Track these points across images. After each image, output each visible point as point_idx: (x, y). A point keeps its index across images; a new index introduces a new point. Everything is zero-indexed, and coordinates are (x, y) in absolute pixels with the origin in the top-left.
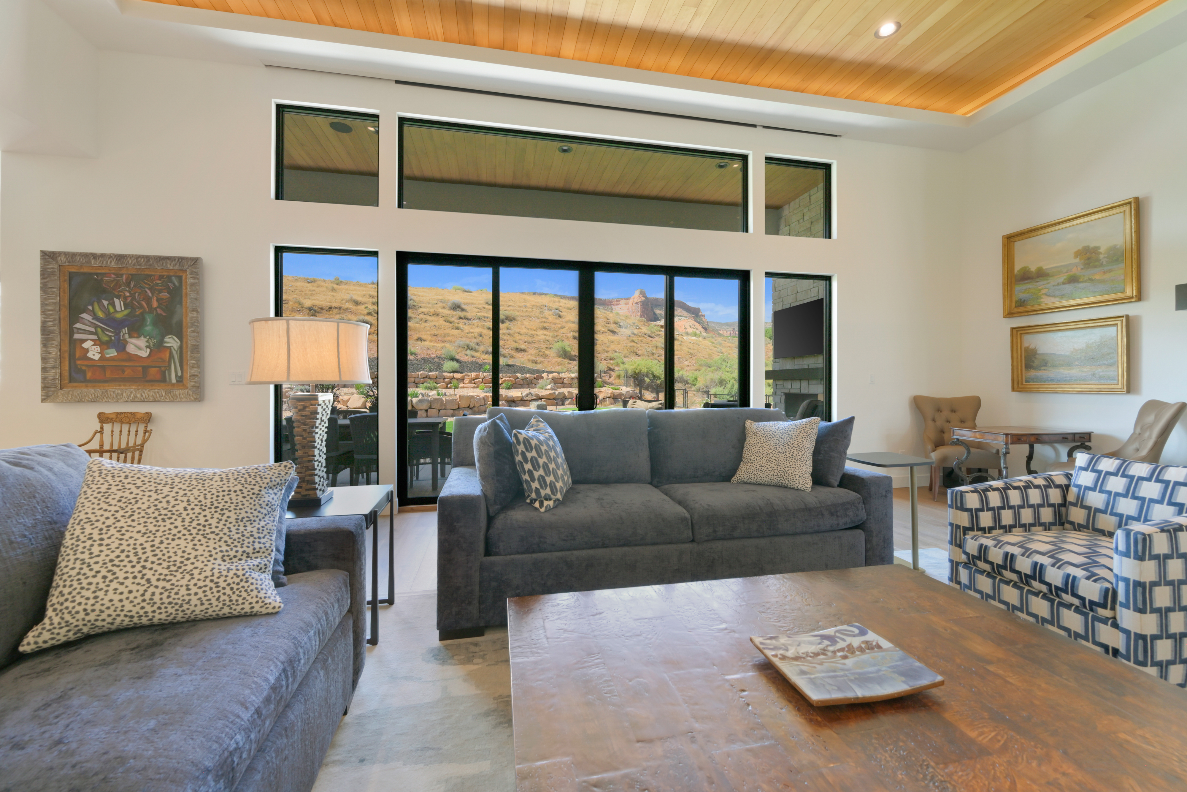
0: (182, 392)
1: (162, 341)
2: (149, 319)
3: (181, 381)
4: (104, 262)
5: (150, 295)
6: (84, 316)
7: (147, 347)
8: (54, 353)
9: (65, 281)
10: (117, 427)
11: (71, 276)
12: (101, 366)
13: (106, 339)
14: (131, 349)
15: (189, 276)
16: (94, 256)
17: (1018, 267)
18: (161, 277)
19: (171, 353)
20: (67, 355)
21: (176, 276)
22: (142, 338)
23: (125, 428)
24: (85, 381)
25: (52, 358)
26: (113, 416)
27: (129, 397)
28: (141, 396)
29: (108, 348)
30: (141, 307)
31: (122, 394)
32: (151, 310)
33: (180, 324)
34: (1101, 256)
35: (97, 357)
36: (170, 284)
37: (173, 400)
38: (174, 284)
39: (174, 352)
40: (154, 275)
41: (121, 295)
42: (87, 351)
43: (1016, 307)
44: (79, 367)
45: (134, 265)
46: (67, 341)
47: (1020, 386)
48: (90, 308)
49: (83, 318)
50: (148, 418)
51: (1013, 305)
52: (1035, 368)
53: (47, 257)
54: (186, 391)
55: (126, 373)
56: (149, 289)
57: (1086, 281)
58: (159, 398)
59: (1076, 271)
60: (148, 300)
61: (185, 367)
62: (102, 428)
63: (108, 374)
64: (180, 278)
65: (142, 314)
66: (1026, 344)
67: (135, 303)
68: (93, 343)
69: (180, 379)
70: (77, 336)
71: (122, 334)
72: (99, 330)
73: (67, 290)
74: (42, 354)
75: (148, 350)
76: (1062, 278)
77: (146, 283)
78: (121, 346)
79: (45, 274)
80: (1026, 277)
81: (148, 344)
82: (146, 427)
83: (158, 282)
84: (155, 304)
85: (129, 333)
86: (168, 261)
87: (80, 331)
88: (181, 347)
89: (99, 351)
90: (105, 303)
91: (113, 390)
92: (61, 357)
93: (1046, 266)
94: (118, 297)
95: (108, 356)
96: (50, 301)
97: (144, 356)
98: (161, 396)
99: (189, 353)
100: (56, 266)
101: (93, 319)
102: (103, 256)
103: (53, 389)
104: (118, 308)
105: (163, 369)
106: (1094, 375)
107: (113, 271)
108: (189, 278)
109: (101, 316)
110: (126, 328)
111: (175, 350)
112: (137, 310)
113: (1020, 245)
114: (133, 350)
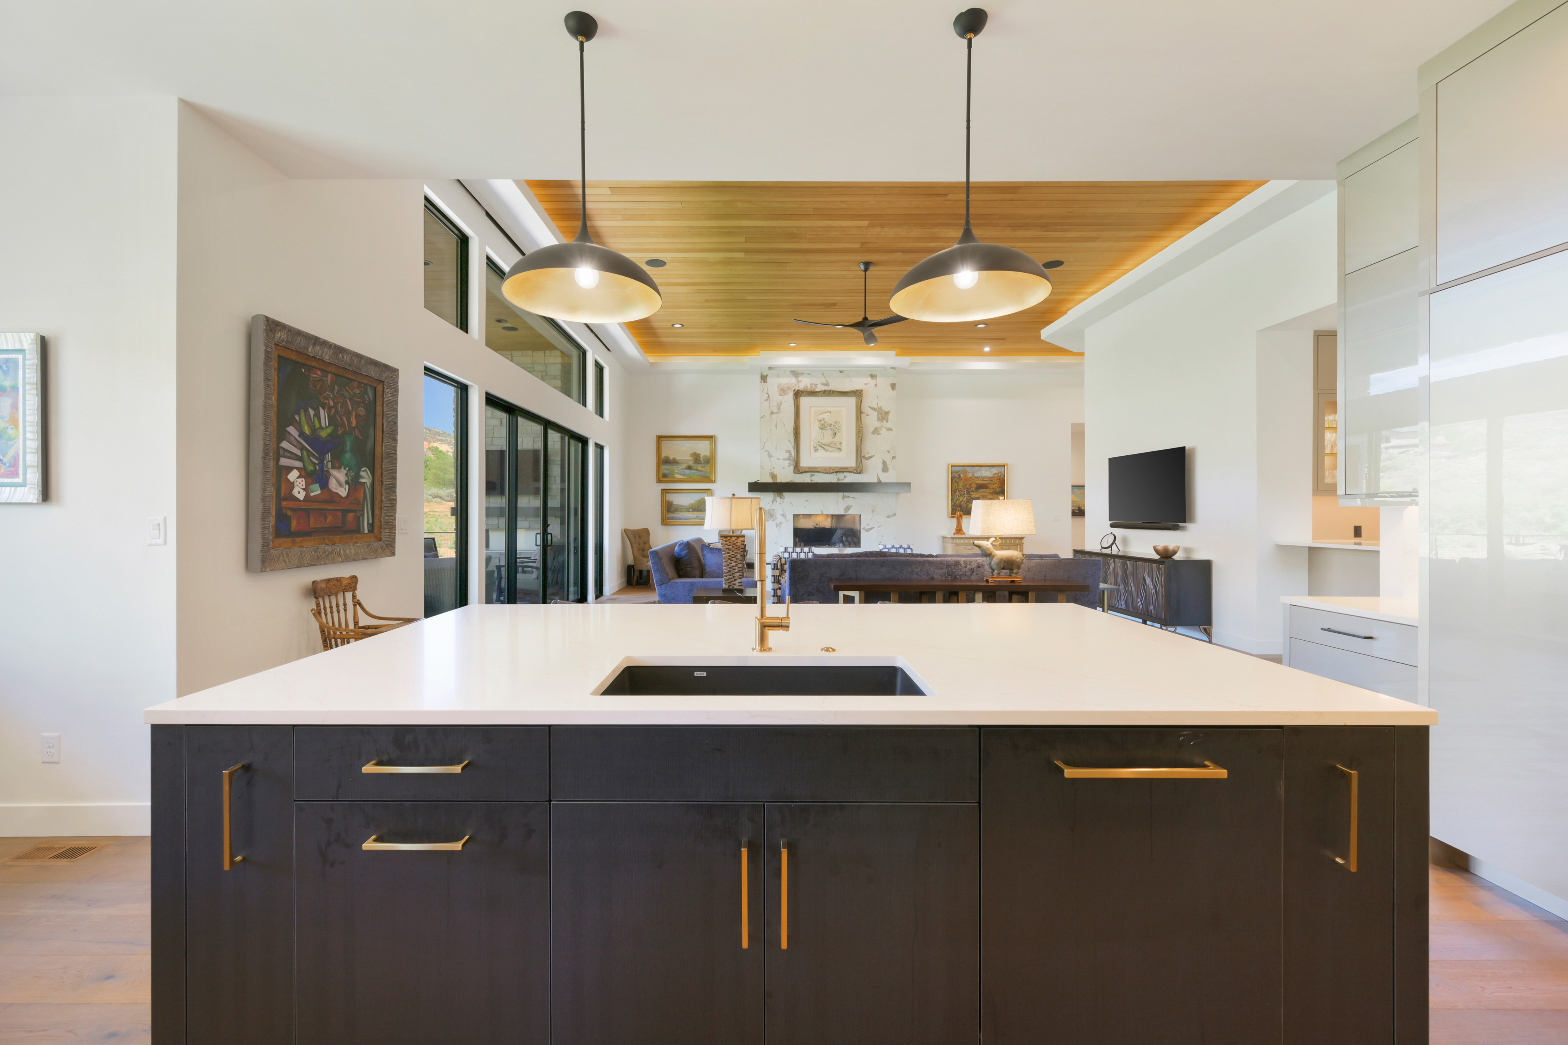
0: (376, 545)
1: (358, 476)
2: (348, 444)
3: (373, 531)
5: (350, 408)
6: (292, 429)
7: (346, 482)
8: (269, 489)
9: (277, 369)
11: (282, 362)
12: (307, 508)
13: (311, 468)
14: (333, 484)
15: (387, 391)
16: (313, 340)
17: (663, 455)
18: (358, 384)
19: (364, 492)
20: (275, 492)
21: (371, 386)
22: (340, 469)
23: (336, 601)
24: (292, 534)
26: (322, 586)
29: (313, 482)
30: (343, 424)
32: (351, 430)
33: (374, 452)
34: (701, 459)
35: (301, 496)
36: (366, 396)
37: (376, 555)
38: (369, 398)
39: (367, 491)
40: (354, 379)
41: (325, 404)
42: (293, 485)
43: (662, 477)
44: (286, 511)
46: (276, 470)
47: (665, 522)
48: (297, 418)
49: (289, 433)
51: (661, 476)
52: (673, 512)
54: (381, 543)
55: (328, 520)
56: (350, 400)
57: (695, 470)
58: (365, 555)
59: (691, 463)
60: (349, 416)
61: (377, 511)
62: (318, 605)
63: (314, 522)
64: (376, 391)
65: (343, 433)
66: (667, 499)
67: (337, 417)
68: (299, 474)
69: (371, 528)
70: (284, 462)
71: (325, 462)
72: (305, 453)
73: (277, 385)
75: (347, 487)
76: (685, 466)
77: (346, 391)
78: (325, 481)
80: (667, 461)
81: (346, 479)
82: (354, 597)
83: (357, 390)
84: (354, 422)
85: (330, 461)
87: (286, 453)
88: (373, 484)
89: (304, 486)
90: (311, 412)
91: (323, 546)
92: (273, 496)
93: (678, 458)
94: (323, 406)
95: (312, 494)
97: (344, 496)
98: (365, 552)
99: (383, 493)
100: (274, 345)
101: (299, 436)
103: (267, 548)
104: (323, 423)
105: (358, 514)
106: (697, 517)
107: (321, 366)
108: (387, 393)
109: (307, 433)
110: (329, 454)
111: (368, 488)
112: (339, 428)
113: (664, 443)
114: (334, 486)
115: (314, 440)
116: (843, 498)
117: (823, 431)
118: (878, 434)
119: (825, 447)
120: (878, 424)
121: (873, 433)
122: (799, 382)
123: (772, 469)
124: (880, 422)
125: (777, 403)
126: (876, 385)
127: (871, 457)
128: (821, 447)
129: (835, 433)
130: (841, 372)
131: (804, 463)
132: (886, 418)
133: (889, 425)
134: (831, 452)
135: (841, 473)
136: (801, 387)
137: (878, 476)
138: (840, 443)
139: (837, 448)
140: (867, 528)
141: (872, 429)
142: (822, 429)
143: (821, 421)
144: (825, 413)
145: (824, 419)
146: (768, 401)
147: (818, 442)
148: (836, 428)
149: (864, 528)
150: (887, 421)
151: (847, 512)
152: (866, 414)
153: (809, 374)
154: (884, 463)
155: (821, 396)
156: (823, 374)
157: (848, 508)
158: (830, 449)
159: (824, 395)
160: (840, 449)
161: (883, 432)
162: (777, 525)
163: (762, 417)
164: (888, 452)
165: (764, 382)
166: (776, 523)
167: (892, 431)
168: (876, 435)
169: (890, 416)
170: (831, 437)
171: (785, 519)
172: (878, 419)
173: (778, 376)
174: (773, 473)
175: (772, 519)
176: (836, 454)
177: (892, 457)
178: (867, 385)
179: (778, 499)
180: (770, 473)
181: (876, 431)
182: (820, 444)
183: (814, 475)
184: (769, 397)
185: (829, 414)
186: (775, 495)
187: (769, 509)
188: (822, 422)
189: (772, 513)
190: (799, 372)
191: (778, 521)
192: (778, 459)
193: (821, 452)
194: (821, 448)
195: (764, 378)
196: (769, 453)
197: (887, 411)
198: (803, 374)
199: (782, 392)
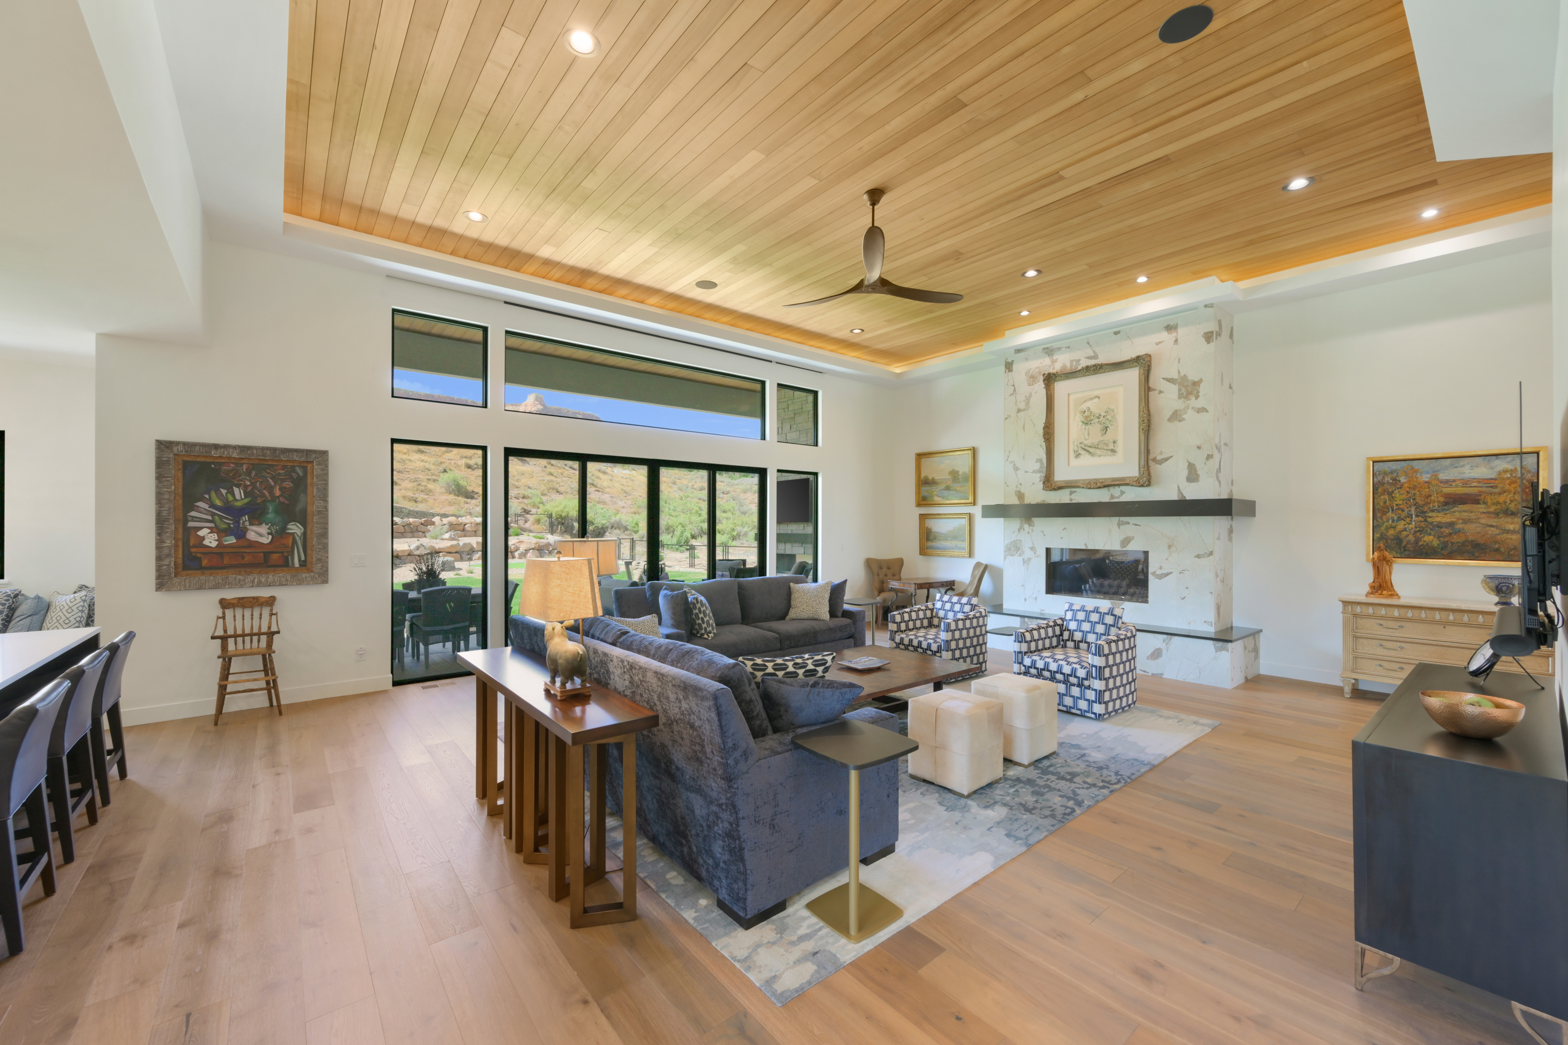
0: (308, 575)
1: (284, 528)
2: (271, 508)
3: (305, 566)
4: (226, 453)
5: (273, 484)
6: (200, 504)
7: (269, 534)
8: (169, 543)
9: (179, 470)
10: (239, 612)
11: (186, 464)
12: (220, 552)
13: (224, 526)
14: (251, 536)
15: (316, 467)
16: (216, 447)
17: (923, 475)
18: (284, 467)
19: (294, 539)
20: (180, 543)
21: (299, 466)
22: (264, 525)
23: (248, 613)
24: (201, 568)
25: (167, 546)
26: (235, 601)
27: (253, 582)
28: (267, 581)
29: (227, 536)
30: (263, 495)
31: (244, 580)
32: (274, 498)
33: (304, 512)
34: (960, 477)
35: (214, 544)
36: (293, 474)
37: (301, 582)
38: (298, 474)
39: (297, 538)
40: (277, 465)
41: (241, 484)
42: (203, 538)
43: (922, 500)
44: (194, 554)
45: (258, 456)
46: (181, 530)
47: (923, 551)
48: (207, 496)
49: (198, 507)
50: (271, 602)
51: (920, 499)
52: (930, 541)
53: (162, 446)
54: (312, 574)
55: (246, 559)
56: (272, 478)
57: (953, 490)
58: (285, 583)
59: (949, 483)
60: (271, 489)
61: (309, 552)
62: (224, 613)
63: (226, 561)
64: (305, 469)
65: (264, 501)
66: (926, 525)
67: (256, 491)
68: (209, 531)
69: (303, 564)
70: (191, 524)
71: (241, 522)
72: (217, 518)
73: (181, 479)
74: (157, 544)
75: (270, 537)
76: (943, 486)
77: (268, 473)
78: (241, 534)
79: (160, 464)
80: (927, 482)
81: (270, 531)
82: (271, 610)
83: (281, 472)
84: (277, 493)
85: (249, 520)
86: (295, 453)
87: (194, 519)
88: (305, 534)
89: (217, 538)
90: (224, 491)
91: (234, 576)
92: (176, 546)
93: (937, 477)
94: (238, 486)
95: (226, 543)
96: (165, 490)
97: (265, 543)
98: (287, 580)
99: (315, 539)
100: (171, 456)
101: (209, 507)
102: (226, 447)
103: (166, 577)
104: (238, 497)
105: (286, 554)
106: (956, 546)
107: (233, 461)
108: (317, 469)
109: (219, 504)
110: (246, 516)
111: (298, 536)
112: (258, 498)
113: (924, 461)
114: (253, 537)
115: (228, 509)
116: (1119, 525)
117: (1087, 427)
118: (1180, 421)
119: (1091, 450)
120: (1179, 405)
121: (1170, 420)
122: (1054, 362)
123: (1019, 486)
124: (1183, 400)
125: (1026, 397)
126: (1176, 341)
127: (1167, 459)
128: (1085, 450)
129: (1107, 427)
130: (1116, 333)
131: (1061, 475)
132: (1195, 392)
133: (1200, 403)
134: (1099, 456)
135: (1117, 487)
136: (1057, 368)
137: (1179, 490)
138: (1114, 442)
139: (1109, 450)
140: (1159, 572)
141: (1168, 414)
142: (1086, 424)
143: (1085, 412)
144: (1091, 399)
145: (1089, 409)
146: (1014, 396)
147: (1081, 443)
148: (1108, 419)
149: (1154, 573)
150: (1197, 397)
151: (1125, 547)
152: (1157, 392)
153: (1069, 347)
154: (1191, 467)
155: (1084, 376)
156: (1088, 343)
157: (1126, 541)
158: (1098, 452)
159: (1088, 373)
160: (1113, 451)
161: (1190, 415)
162: (1024, 562)
163: (1007, 418)
164: (1199, 448)
165: (1009, 371)
166: (1023, 559)
167: (1207, 411)
168: (1176, 422)
169: (1203, 389)
170: (1100, 435)
171: (1035, 553)
172: (1180, 396)
173: (1027, 359)
174: (1019, 492)
175: (1019, 553)
176: (1107, 460)
177: (1206, 456)
178: (1160, 345)
179: (1026, 526)
180: (1016, 491)
181: (1176, 416)
182: (1083, 446)
183: (1075, 492)
184: (1015, 390)
185: (1096, 400)
186: (1022, 521)
187: (1014, 539)
188: (1086, 414)
189: (1018, 546)
190: (1054, 347)
191: (1026, 556)
192: (1026, 472)
193: (1086, 460)
194: (1085, 452)
195: (1009, 366)
196: (1014, 465)
197: (1196, 380)
198: (1059, 349)
199: (1032, 379)
